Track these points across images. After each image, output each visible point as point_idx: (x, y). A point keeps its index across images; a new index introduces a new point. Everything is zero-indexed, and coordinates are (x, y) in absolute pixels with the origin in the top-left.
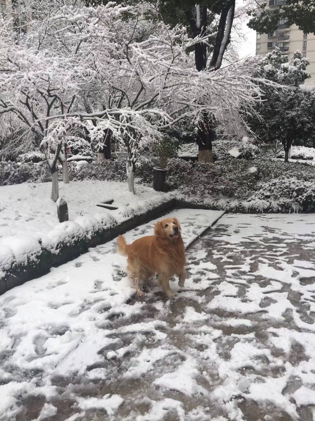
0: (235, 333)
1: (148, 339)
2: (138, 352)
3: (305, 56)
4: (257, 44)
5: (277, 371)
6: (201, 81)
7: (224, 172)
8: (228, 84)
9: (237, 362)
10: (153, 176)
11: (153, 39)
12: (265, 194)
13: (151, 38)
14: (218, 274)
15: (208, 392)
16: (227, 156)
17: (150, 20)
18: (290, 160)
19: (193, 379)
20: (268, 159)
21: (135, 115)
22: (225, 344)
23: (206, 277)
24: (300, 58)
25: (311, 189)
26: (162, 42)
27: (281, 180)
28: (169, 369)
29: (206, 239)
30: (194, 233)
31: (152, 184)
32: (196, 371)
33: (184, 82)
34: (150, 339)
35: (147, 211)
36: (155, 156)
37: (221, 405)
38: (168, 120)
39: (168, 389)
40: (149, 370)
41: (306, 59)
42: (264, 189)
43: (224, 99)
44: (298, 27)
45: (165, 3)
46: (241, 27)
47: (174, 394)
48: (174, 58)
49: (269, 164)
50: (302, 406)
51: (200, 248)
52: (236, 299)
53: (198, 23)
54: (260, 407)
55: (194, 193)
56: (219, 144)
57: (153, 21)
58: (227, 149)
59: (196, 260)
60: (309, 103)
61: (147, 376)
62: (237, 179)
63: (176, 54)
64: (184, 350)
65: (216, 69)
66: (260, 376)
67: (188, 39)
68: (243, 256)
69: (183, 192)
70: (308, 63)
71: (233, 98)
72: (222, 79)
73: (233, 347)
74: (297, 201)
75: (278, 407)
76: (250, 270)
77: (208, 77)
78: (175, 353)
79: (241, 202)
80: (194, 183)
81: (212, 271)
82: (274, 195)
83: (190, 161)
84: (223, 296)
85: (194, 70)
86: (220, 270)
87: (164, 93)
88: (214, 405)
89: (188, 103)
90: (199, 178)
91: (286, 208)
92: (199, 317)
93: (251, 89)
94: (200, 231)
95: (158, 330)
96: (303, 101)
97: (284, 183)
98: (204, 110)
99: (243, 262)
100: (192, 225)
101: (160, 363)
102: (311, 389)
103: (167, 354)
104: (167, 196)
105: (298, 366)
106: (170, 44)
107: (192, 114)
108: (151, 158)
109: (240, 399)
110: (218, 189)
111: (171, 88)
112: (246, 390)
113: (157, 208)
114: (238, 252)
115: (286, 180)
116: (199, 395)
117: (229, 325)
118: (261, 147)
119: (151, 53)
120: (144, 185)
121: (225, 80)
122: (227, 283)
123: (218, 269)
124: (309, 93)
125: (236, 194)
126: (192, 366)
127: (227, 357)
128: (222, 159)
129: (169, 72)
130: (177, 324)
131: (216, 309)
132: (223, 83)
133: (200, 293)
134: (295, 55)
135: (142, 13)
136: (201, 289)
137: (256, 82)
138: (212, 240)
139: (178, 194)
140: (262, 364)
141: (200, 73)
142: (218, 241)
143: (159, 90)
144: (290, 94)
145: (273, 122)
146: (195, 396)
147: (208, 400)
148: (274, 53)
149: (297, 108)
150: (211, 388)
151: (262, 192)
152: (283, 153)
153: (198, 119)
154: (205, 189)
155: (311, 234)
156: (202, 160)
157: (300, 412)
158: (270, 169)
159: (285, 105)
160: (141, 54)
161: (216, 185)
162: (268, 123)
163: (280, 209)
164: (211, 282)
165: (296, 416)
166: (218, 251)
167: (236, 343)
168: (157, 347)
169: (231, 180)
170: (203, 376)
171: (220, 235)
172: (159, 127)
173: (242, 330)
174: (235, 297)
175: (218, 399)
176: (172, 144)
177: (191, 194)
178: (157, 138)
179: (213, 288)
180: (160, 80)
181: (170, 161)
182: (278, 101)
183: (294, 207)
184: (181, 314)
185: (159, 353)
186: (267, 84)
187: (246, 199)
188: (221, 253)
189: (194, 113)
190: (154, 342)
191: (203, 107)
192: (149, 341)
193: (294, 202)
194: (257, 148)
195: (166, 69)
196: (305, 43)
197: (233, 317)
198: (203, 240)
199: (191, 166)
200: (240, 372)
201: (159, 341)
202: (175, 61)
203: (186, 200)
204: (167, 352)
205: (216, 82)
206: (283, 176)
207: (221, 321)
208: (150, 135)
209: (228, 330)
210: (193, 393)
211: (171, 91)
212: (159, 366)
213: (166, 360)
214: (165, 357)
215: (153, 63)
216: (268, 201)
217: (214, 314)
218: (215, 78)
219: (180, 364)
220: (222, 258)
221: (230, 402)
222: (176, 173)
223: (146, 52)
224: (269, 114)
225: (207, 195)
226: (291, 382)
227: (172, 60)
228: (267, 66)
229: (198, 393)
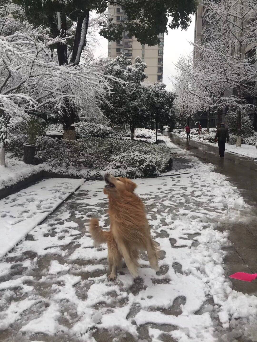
0: (92, 277)
1: (16, 293)
2: (6, 306)
3: (144, 61)
4: (109, 49)
5: (123, 302)
6: (62, 73)
7: (85, 147)
8: (84, 77)
9: (92, 300)
10: (23, 151)
11: (19, 34)
12: (117, 165)
13: (17, 34)
14: (79, 230)
15: (68, 329)
16: (88, 135)
17: (17, 19)
18: (135, 139)
19: (55, 320)
20: (119, 137)
21: (3, 98)
22: (83, 287)
23: (69, 234)
24: (140, 63)
25: (149, 160)
26: (27, 38)
27: (128, 154)
28: (35, 316)
29: (70, 203)
30: (60, 198)
31: (22, 158)
32: (58, 314)
33: (47, 73)
34: (18, 293)
35: (17, 181)
36: (25, 134)
37: (78, 338)
38: (34, 104)
39: (33, 333)
40: (17, 320)
41: (144, 63)
42: (116, 160)
43: (81, 89)
44: (136, 39)
45: (29, 7)
46: (95, 34)
47: (38, 336)
48: (38, 53)
49: (119, 141)
50: (141, 326)
51: (65, 210)
52: (93, 249)
53: (59, 27)
54: (110, 333)
55: (60, 165)
56: (81, 125)
57: (21, 20)
58: (88, 129)
59: (61, 221)
60: (146, 97)
61: (14, 326)
62: (95, 153)
63: (40, 49)
64: (48, 298)
65: (74, 65)
66: (110, 308)
67: (49, 38)
68: (99, 214)
69: (50, 164)
70: (145, 67)
71: (88, 89)
72: (80, 73)
73: (89, 288)
74: (139, 169)
75: (123, 330)
76: (104, 224)
77: (67, 71)
78: (40, 302)
79: (99, 171)
80: (59, 157)
81: (74, 229)
82: (123, 165)
83: (57, 139)
84: (83, 248)
85: (56, 64)
86: (81, 227)
87: (30, 81)
88: (73, 338)
89: (52, 91)
90: (65, 153)
91: (132, 175)
92: (62, 268)
93: (102, 83)
94: (65, 197)
95: (26, 285)
96: (142, 95)
97: (130, 156)
98: (64, 97)
99: (99, 219)
100: (59, 192)
101: (27, 313)
102: (147, 311)
103: (33, 304)
104: (37, 168)
105: (138, 295)
106: (34, 40)
107: (55, 99)
108: (21, 135)
109: (94, 329)
110: (80, 162)
111: (36, 77)
112: (99, 321)
113: (27, 178)
114: (96, 212)
115: (131, 154)
116: (61, 333)
117: (86, 271)
118: (114, 128)
119: (17, 46)
120: (15, 159)
121: (82, 75)
122: (86, 237)
123: (79, 226)
124: (146, 89)
125: (94, 165)
126: (54, 310)
127: (84, 297)
128: (83, 137)
129: (34, 64)
130: (43, 277)
131: (77, 259)
132: (80, 77)
133: (63, 248)
134: (136, 60)
135: (10, 12)
136: (64, 245)
137: (106, 78)
138: (75, 203)
139: (46, 166)
140: (112, 298)
141: (61, 67)
142: (80, 204)
143: (25, 78)
144: (133, 89)
145: (122, 109)
146: (57, 334)
147: (68, 336)
148: (121, 57)
149: (138, 100)
150: (71, 325)
151: (114, 163)
152: (130, 133)
153: (60, 104)
154: (69, 161)
155: (149, 193)
156: (67, 138)
157: (139, 331)
158: (120, 145)
159: (130, 97)
160: (7, 47)
161: (78, 158)
162: (119, 110)
163: (128, 176)
164: (73, 238)
165: (136, 335)
166: (80, 212)
167: (92, 285)
168: (24, 299)
169: (90, 154)
170: (64, 317)
171: (81, 199)
172: (27, 110)
173: (97, 273)
174: (92, 247)
175: (76, 333)
176: (40, 124)
177: (57, 165)
178: (25, 119)
179: (74, 242)
180: (26, 70)
181: (38, 138)
182: (125, 93)
183: (138, 174)
184: (47, 267)
185: (25, 304)
186: (114, 80)
187: (103, 169)
188: (82, 213)
189: (57, 99)
190: (21, 295)
191: (64, 95)
192: (17, 295)
193: (138, 170)
194: (111, 129)
195: (31, 61)
196: (143, 51)
197: (90, 264)
198: (67, 204)
199: (57, 142)
200: (95, 307)
201: (26, 293)
202: (38, 55)
203: (54, 171)
204: (33, 302)
205: (74, 75)
206: (130, 151)
207: (80, 269)
208: (17, 116)
209: (85, 276)
210: (55, 332)
211: (36, 80)
212: (26, 315)
213: (32, 309)
214: (31, 306)
215: (19, 55)
216: (119, 170)
217: (75, 264)
218: (74, 72)
219: (45, 310)
220: (82, 218)
221: (86, 334)
222: (44, 149)
223: (12, 45)
224: (118, 103)
225: (71, 166)
226: (133, 308)
227: (36, 54)
228: (116, 66)
229: (59, 331)
